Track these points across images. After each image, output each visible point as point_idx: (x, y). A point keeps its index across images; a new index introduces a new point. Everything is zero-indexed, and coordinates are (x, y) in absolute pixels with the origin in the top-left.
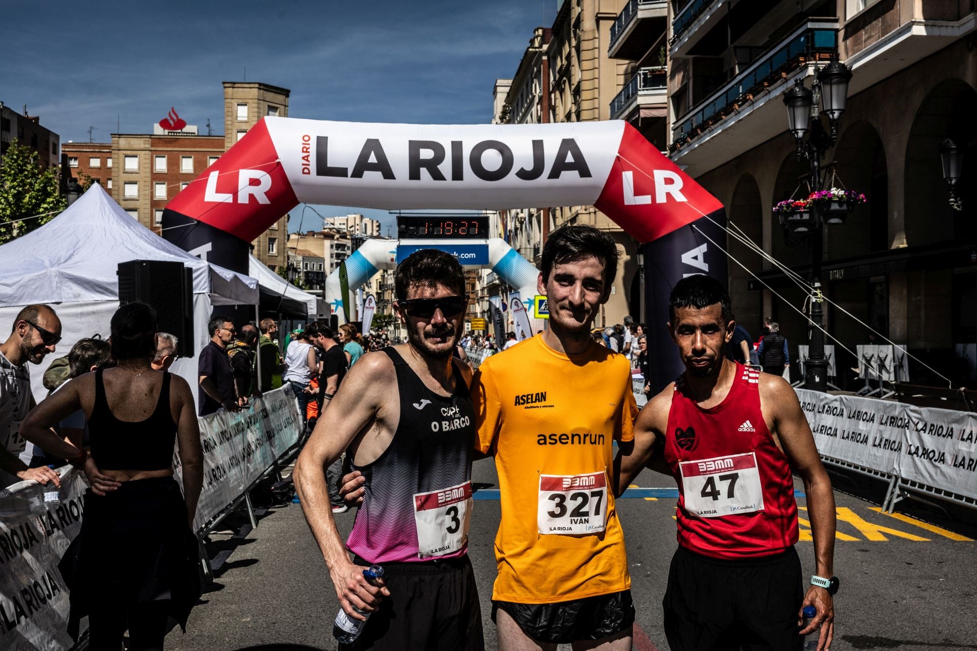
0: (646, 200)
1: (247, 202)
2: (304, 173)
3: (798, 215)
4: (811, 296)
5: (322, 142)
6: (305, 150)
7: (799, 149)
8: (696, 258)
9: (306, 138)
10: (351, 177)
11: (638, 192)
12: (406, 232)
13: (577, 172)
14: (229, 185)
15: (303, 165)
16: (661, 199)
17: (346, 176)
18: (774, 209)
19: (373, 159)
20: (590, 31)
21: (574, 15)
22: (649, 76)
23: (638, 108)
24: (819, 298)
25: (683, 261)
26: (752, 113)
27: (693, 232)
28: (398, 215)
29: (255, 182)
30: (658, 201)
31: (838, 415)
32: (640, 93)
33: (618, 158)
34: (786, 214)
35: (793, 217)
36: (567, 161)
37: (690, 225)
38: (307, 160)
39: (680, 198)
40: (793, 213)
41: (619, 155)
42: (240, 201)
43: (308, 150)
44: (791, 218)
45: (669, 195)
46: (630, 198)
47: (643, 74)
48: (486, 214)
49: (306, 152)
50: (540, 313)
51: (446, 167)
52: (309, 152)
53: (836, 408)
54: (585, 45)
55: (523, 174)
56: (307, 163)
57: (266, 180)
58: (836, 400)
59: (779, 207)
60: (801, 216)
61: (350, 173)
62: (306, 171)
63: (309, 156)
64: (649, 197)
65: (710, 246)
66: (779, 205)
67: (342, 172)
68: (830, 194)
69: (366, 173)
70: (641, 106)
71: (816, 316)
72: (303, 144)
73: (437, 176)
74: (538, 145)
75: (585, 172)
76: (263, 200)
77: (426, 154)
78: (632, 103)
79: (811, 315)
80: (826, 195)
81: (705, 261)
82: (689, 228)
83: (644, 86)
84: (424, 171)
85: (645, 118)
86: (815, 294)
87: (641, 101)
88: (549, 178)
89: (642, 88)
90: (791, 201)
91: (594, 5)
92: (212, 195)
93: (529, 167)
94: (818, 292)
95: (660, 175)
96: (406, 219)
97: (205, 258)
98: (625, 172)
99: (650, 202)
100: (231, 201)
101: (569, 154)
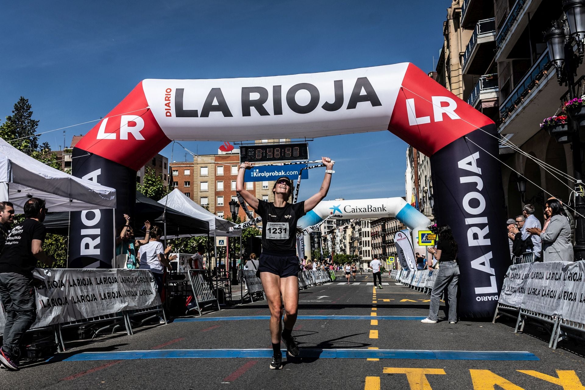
0: (426, 120)
1: (127, 138)
2: (167, 116)
3: (561, 127)
4: (574, 191)
5: (180, 93)
6: (167, 99)
7: (560, 76)
8: (470, 164)
9: (169, 91)
10: (201, 116)
11: (419, 114)
12: (246, 158)
13: (369, 102)
14: (114, 127)
15: (166, 109)
16: (438, 118)
17: (198, 117)
18: (541, 125)
19: (215, 102)
20: (455, 65)
21: (446, 57)
22: (487, 80)
23: (481, 102)
24: (582, 193)
25: (459, 167)
26: (547, 83)
27: (466, 142)
28: (241, 145)
29: (132, 124)
30: (436, 121)
31: (577, 280)
32: (481, 92)
33: (402, 88)
34: (552, 127)
35: (556, 129)
36: (360, 95)
37: (464, 137)
38: (169, 106)
39: (454, 116)
40: (557, 125)
41: (402, 86)
42: (121, 138)
43: (169, 99)
44: (554, 130)
45: (444, 115)
46: (413, 120)
47: (483, 79)
48: (306, 141)
49: (168, 100)
50: (422, 242)
51: (269, 105)
52: (170, 100)
53: (576, 274)
54: (453, 74)
55: (328, 107)
56: (168, 108)
57: (140, 122)
58: (576, 266)
59: (544, 122)
60: (563, 127)
61: (199, 113)
62: (168, 114)
63: (170, 103)
64: (428, 118)
65: (482, 153)
66: (544, 121)
67: (193, 114)
68: (580, 100)
69: (211, 113)
70: (482, 101)
71: (580, 208)
73: (263, 112)
74: (339, 85)
75: (376, 102)
76: (139, 137)
77: (254, 96)
78: (477, 99)
79: (576, 208)
80: (576, 102)
81: (478, 166)
82: (463, 139)
83: (483, 88)
84: (253, 109)
85: (486, 108)
86: (578, 190)
87: (482, 97)
88: (349, 107)
89: (482, 89)
90: (554, 117)
91: (458, 48)
92: (102, 135)
93: (332, 100)
94: (581, 187)
95: (436, 100)
96: (247, 148)
97: (95, 179)
98: (408, 100)
99: (430, 122)
100: (115, 138)
101: (363, 89)
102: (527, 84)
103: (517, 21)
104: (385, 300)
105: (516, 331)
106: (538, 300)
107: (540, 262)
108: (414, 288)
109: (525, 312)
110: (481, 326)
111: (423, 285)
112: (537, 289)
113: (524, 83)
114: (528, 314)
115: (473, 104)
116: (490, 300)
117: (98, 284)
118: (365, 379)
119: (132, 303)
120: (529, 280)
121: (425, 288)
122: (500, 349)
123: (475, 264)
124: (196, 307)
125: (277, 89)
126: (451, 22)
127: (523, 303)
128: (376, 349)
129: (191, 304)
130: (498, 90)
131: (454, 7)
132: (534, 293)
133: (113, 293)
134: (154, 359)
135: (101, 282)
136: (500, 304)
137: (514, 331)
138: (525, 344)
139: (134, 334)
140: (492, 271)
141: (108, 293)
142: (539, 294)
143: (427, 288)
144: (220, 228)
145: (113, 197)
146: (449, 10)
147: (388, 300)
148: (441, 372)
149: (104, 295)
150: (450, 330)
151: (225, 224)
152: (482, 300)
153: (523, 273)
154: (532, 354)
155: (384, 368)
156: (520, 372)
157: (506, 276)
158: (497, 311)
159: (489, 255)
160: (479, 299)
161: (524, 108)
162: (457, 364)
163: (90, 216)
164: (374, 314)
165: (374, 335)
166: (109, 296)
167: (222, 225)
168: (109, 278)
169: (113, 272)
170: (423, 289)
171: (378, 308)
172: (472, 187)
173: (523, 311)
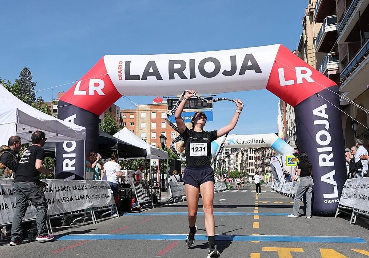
0: (291, 82)
1: (93, 94)
5: (128, 64)
6: (119, 68)
9: (121, 63)
10: (141, 80)
11: (286, 79)
12: (171, 107)
13: (254, 70)
14: (85, 87)
16: (300, 81)
18: (367, 86)
19: (151, 70)
20: (310, 46)
21: (304, 41)
22: (331, 56)
23: (327, 71)
25: (314, 113)
27: (318, 97)
28: (168, 99)
29: (97, 85)
30: (298, 83)
32: (327, 64)
36: (248, 65)
37: (317, 94)
39: (310, 80)
41: (275, 60)
42: (89, 94)
43: (121, 68)
45: (304, 79)
46: (283, 82)
47: (329, 55)
48: (211, 96)
50: (289, 164)
51: (187, 72)
54: (309, 52)
55: (226, 73)
57: (102, 84)
61: (141, 78)
62: (120, 78)
64: (293, 81)
65: (328, 105)
67: (136, 78)
69: (148, 77)
72: (119, 65)
73: (183, 77)
74: (233, 59)
75: (258, 70)
76: (101, 93)
77: (177, 66)
78: (325, 69)
81: (326, 113)
84: (176, 75)
85: (331, 75)
87: (328, 67)
88: (239, 74)
89: (329, 62)
91: (312, 35)
92: (77, 92)
93: (229, 69)
95: (298, 69)
96: (172, 100)
97: (72, 121)
98: (280, 69)
99: (294, 84)
100: (85, 94)
101: (249, 61)
102: (358, 59)
103: (352, 17)
104: (264, 202)
105: (350, 223)
106: (365, 202)
107: (367, 177)
108: (283, 194)
109: (357, 211)
110: (327, 219)
111: (289, 192)
112: (365, 195)
113: (356, 58)
114: (358, 212)
115: (322, 72)
116: (333, 202)
117: (74, 190)
118: (250, 255)
119: (96, 203)
120: (360, 189)
121: (290, 195)
122: (340, 235)
123: (324, 178)
124: (138, 206)
125: (192, 62)
126: (308, 18)
127: (355, 204)
128: (257, 235)
129: (134, 204)
130: (338, 62)
131: (309, 8)
132: (363, 198)
133: (84, 196)
134: (111, 240)
135: (76, 189)
136: (340, 205)
137: (349, 223)
138: (357, 232)
139: (97, 223)
140: (335, 183)
141: (80, 196)
142: (366, 199)
143: (291, 194)
144: (154, 154)
145: (84, 133)
146: (306, 9)
147: (266, 202)
148: (301, 250)
149: (78, 197)
150: (307, 222)
151: (157, 151)
152: (328, 202)
153: (355, 184)
154: (362, 238)
155: (263, 247)
156: (353, 251)
157: (344, 186)
158: (338, 210)
159: (333, 172)
160: (326, 202)
161: (356, 75)
162: (312, 245)
163: (69, 145)
164: (256, 212)
165: (256, 225)
166: (81, 198)
167: (155, 152)
168: (81, 186)
169: (84, 182)
170: (289, 194)
171: (259, 208)
172: (322, 127)
173: (355, 210)
